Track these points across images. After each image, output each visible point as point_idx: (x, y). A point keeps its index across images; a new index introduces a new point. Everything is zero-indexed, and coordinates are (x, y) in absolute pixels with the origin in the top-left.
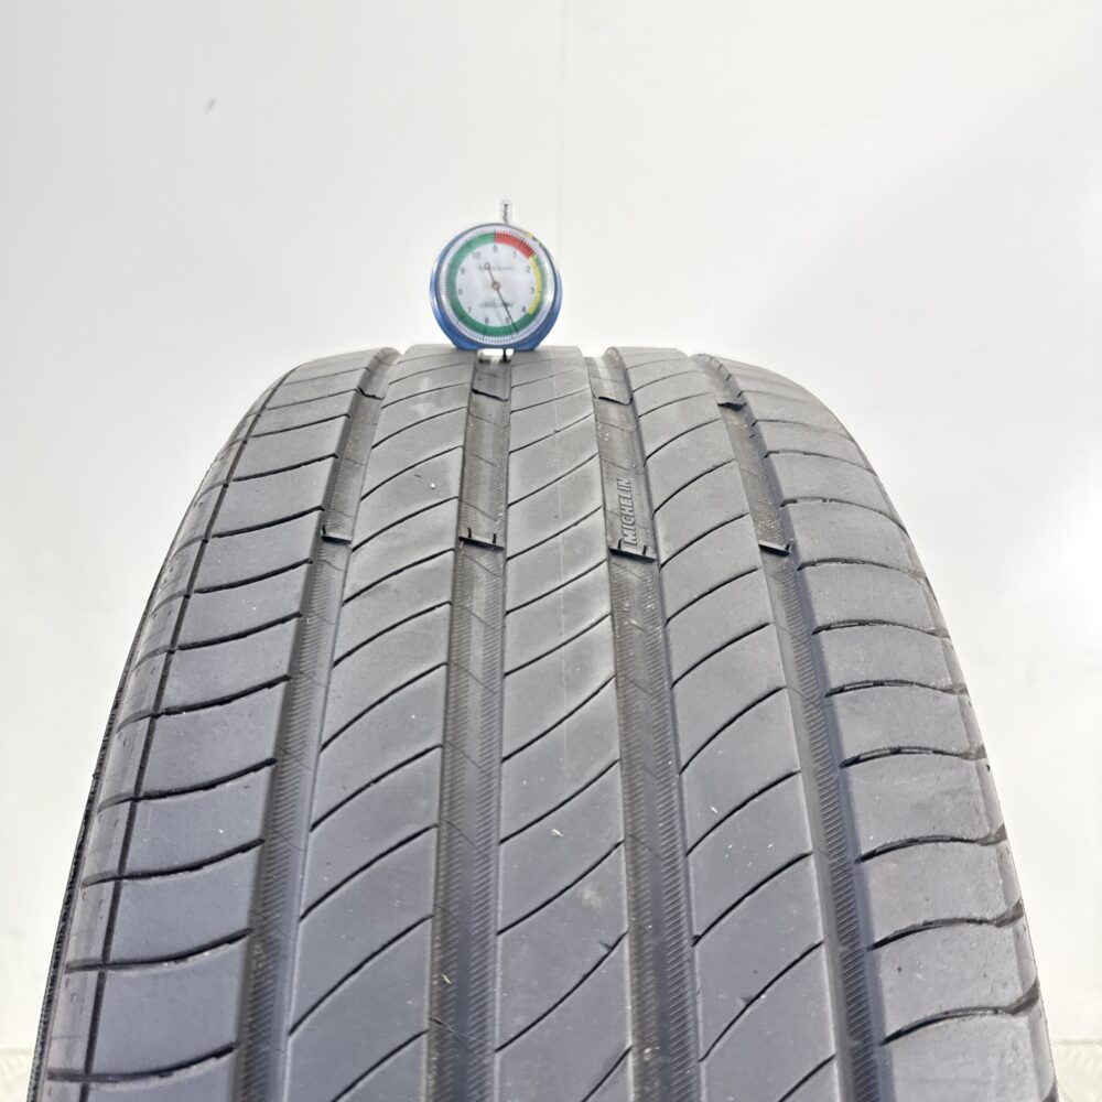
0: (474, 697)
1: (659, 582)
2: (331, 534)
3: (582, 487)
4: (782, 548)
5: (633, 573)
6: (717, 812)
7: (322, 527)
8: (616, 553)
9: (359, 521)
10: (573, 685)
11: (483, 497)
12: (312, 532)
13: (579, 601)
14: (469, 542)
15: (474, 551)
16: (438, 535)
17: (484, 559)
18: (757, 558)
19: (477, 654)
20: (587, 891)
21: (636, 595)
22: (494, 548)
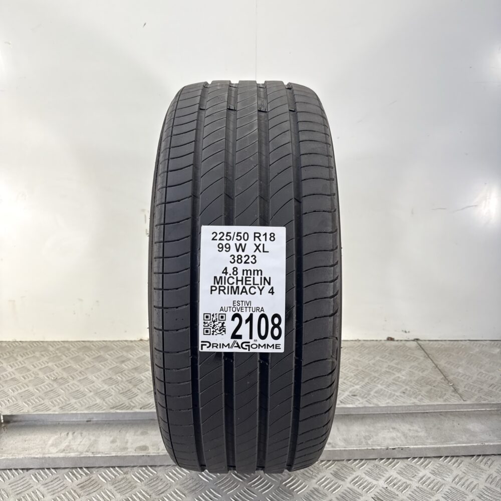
0: (231, 133)
1: (268, 115)
2: (201, 108)
3: (254, 100)
4: (294, 110)
5: (263, 114)
6: (275, 148)
7: (199, 106)
8: (259, 111)
9: (207, 105)
10: (250, 130)
11: (232, 102)
12: (198, 107)
13: (251, 117)
14: (230, 109)
15: (230, 111)
16: (223, 107)
17: (233, 112)
18: (288, 111)
19: (231, 127)
20: (251, 158)
21: (263, 118)
22: (235, 110)
